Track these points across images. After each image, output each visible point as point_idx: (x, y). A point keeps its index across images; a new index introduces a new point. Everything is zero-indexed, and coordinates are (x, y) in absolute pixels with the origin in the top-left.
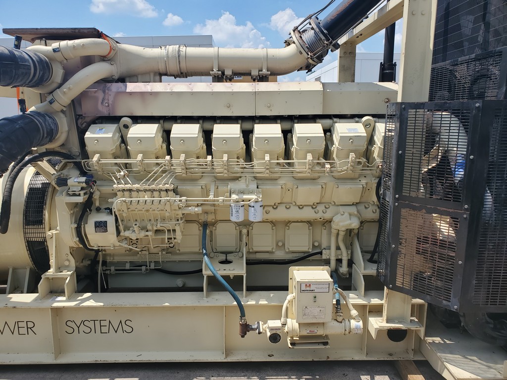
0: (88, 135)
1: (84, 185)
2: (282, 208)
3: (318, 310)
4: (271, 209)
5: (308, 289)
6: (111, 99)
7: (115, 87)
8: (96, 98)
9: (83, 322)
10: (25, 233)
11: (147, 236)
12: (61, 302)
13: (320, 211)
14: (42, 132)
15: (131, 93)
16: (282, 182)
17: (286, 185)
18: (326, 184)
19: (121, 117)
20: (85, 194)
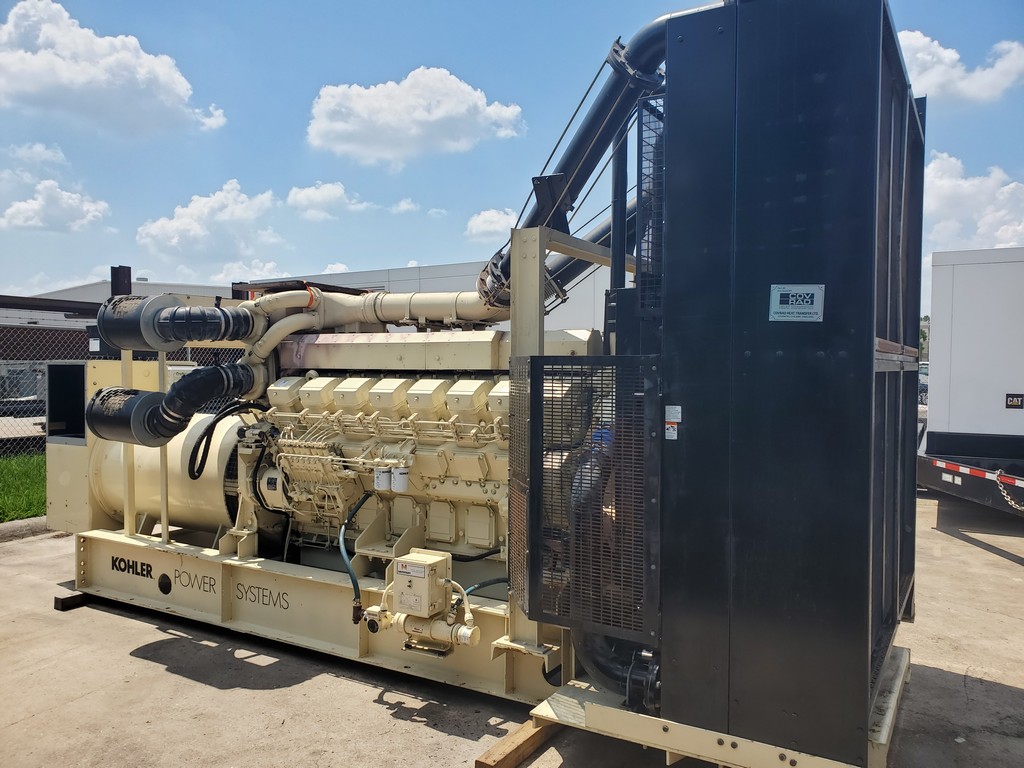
0: (272, 387)
1: (257, 437)
2: (449, 483)
3: (414, 598)
4: (437, 483)
5: (404, 570)
6: (302, 350)
7: (308, 338)
8: (292, 350)
9: (250, 587)
10: (224, 486)
11: (310, 499)
12: (234, 561)
13: (489, 491)
14: (226, 383)
15: (318, 345)
16: (441, 449)
17: (444, 452)
18: (485, 455)
19: (309, 370)
20: (257, 447)
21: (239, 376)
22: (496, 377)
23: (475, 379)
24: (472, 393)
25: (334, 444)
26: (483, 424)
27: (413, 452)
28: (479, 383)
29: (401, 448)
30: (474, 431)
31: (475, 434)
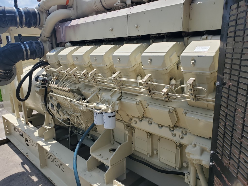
0: (49, 54)
1: (42, 82)
2: (145, 122)
4: (137, 120)
6: (64, 31)
7: (67, 23)
8: (60, 31)
9: (50, 155)
12: (42, 141)
13: (177, 136)
14: (25, 52)
15: (70, 27)
16: (138, 99)
17: (140, 102)
18: (175, 110)
19: (67, 42)
20: (42, 87)
21: (33, 48)
22: (185, 39)
23: (167, 41)
24: (164, 54)
25: (78, 87)
26: (173, 82)
27: (119, 99)
28: (171, 44)
29: (111, 96)
30: (165, 90)
31: (167, 93)
